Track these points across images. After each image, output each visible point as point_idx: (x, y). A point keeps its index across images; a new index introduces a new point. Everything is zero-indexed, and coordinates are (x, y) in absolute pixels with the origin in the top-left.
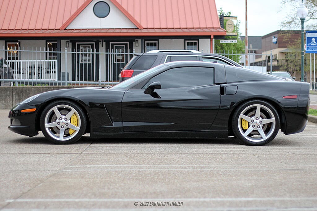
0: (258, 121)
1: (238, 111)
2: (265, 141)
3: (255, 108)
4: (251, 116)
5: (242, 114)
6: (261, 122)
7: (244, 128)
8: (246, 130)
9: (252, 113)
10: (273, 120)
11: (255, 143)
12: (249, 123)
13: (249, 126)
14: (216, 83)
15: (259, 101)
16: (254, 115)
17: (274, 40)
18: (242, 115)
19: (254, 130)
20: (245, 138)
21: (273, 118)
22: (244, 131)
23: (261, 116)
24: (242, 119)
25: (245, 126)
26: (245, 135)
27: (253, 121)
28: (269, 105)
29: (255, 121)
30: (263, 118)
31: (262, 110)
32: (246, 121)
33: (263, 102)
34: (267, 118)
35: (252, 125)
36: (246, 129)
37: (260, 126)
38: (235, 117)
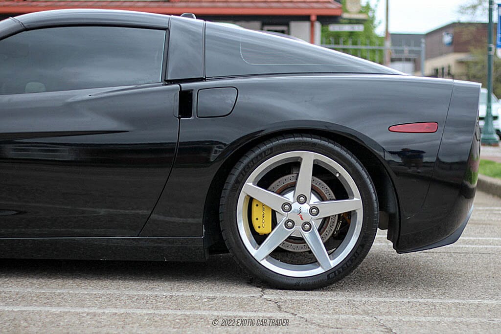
0: (306, 208)
1: (237, 173)
2: (328, 276)
3: (295, 165)
4: (282, 192)
5: (251, 184)
6: (314, 211)
7: (258, 230)
8: (265, 236)
9: (286, 179)
10: (354, 203)
11: (294, 282)
12: (274, 213)
13: (274, 224)
14: (169, 79)
15: (309, 139)
16: (292, 187)
17: (447, 39)
18: (250, 187)
19: (290, 237)
20: (261, 262)
21: (355, 199)
22: (259, 239)
23: (314, 190)
24: (251, 200)
25: (262, 225)
26: (260, 254)
27: (287, 207)
28: (344, 153)
29: (296, 206)
30: (322, 198)
31: (319, 171)
32: (263, 205)
33: (323, 142)
34: (338, 198)
35: (285, 219)
36: (266, 232)
37: (313, 223)
38: (228, 192)
